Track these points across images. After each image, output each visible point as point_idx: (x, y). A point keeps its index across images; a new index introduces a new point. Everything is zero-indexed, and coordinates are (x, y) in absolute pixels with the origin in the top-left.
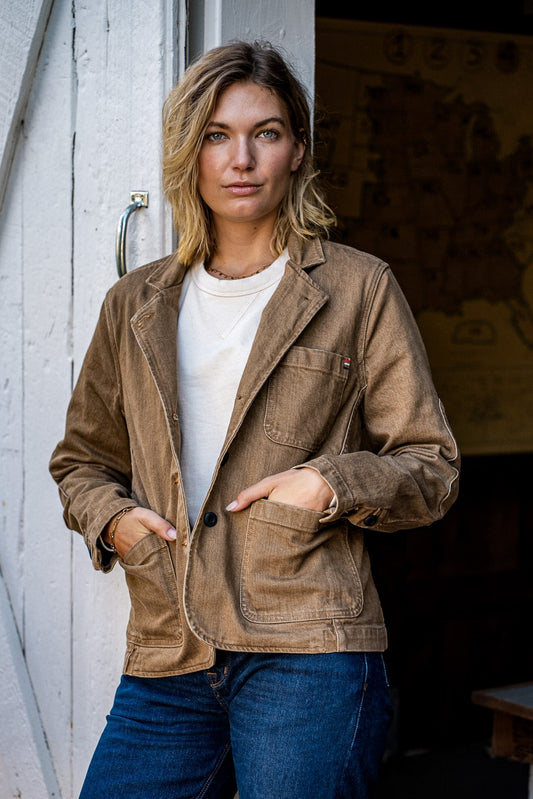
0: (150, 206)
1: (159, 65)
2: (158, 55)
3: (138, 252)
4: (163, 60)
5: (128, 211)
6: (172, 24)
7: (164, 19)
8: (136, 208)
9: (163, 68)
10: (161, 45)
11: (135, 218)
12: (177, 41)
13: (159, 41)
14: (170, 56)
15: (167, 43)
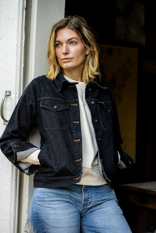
0: (11, 95)
1: (16, 52)
2: (16, 49)
3: (7, 109)
4: (17, 50)
5: (5, 96)
6: (20, 39)
7: (18, 37)
8: (7, 96)
9: (17, 53)
10: (17, 46)
11: (7, 99)
12: (22, 45)
13: (16, 44)
14: (20, 49)
15: (19, 45)
